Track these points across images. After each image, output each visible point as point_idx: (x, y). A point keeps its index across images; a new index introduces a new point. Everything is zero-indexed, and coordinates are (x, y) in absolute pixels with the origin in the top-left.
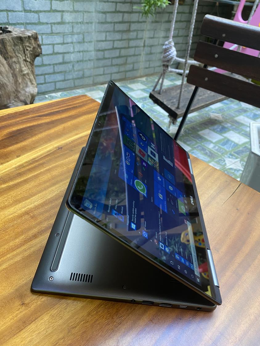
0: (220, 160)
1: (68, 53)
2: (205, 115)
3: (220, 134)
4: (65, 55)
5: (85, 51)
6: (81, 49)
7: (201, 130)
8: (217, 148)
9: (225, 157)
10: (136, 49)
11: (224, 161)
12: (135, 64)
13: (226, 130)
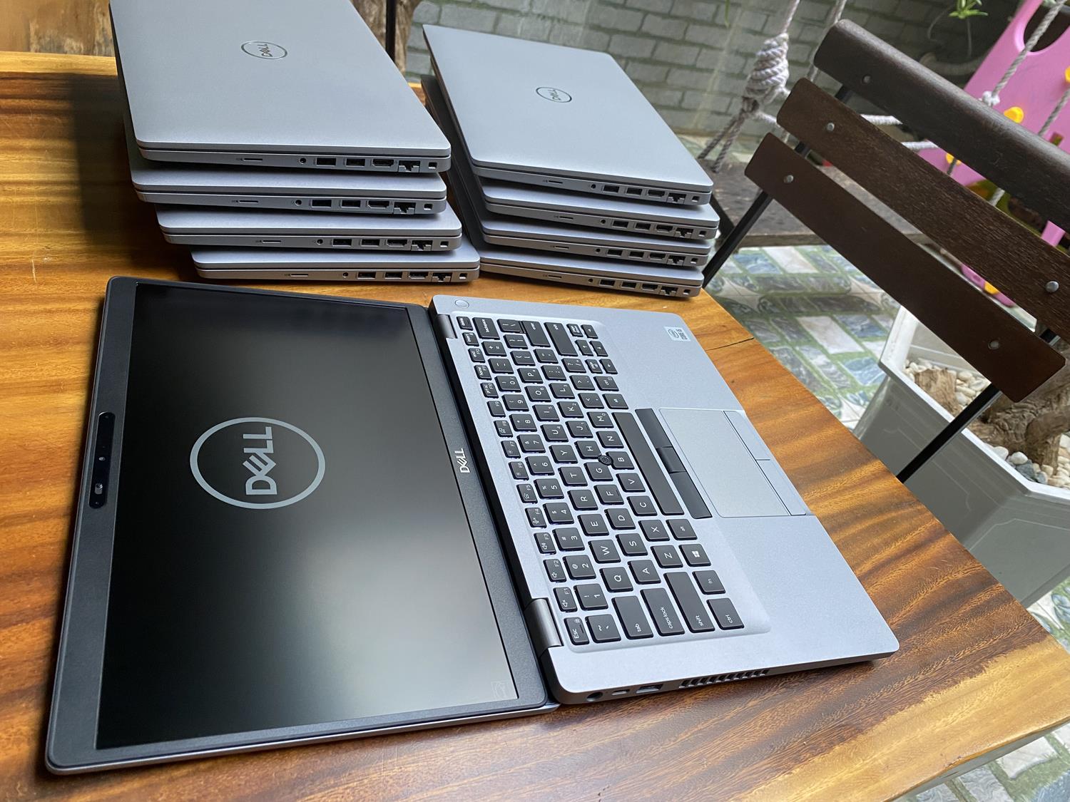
0: (828, 400)
1: (514, 12)
2: (836, 280)
3: (856, 341)
4: (504, 15)
5: (559, 20)
6: (551, 13)
7: (809, 315)
8: (833, 368)
9: (846, 398)
10: (704, 51)
11: (840, 406)
12: (689, 93)
13: (878, 333)
